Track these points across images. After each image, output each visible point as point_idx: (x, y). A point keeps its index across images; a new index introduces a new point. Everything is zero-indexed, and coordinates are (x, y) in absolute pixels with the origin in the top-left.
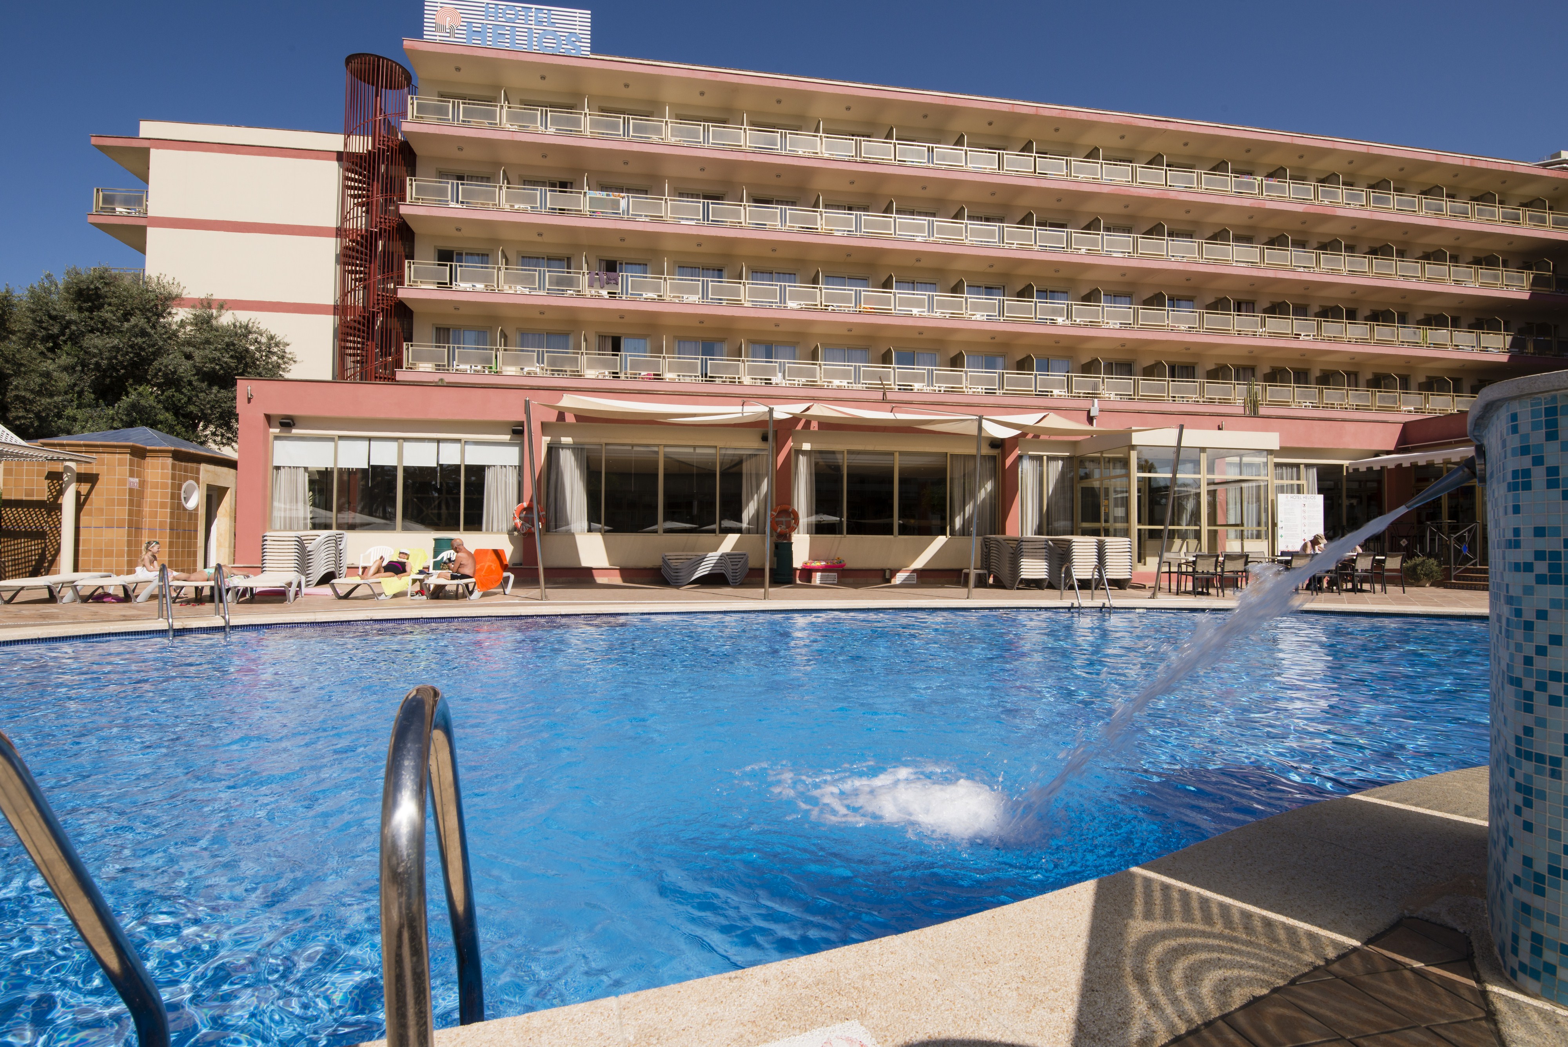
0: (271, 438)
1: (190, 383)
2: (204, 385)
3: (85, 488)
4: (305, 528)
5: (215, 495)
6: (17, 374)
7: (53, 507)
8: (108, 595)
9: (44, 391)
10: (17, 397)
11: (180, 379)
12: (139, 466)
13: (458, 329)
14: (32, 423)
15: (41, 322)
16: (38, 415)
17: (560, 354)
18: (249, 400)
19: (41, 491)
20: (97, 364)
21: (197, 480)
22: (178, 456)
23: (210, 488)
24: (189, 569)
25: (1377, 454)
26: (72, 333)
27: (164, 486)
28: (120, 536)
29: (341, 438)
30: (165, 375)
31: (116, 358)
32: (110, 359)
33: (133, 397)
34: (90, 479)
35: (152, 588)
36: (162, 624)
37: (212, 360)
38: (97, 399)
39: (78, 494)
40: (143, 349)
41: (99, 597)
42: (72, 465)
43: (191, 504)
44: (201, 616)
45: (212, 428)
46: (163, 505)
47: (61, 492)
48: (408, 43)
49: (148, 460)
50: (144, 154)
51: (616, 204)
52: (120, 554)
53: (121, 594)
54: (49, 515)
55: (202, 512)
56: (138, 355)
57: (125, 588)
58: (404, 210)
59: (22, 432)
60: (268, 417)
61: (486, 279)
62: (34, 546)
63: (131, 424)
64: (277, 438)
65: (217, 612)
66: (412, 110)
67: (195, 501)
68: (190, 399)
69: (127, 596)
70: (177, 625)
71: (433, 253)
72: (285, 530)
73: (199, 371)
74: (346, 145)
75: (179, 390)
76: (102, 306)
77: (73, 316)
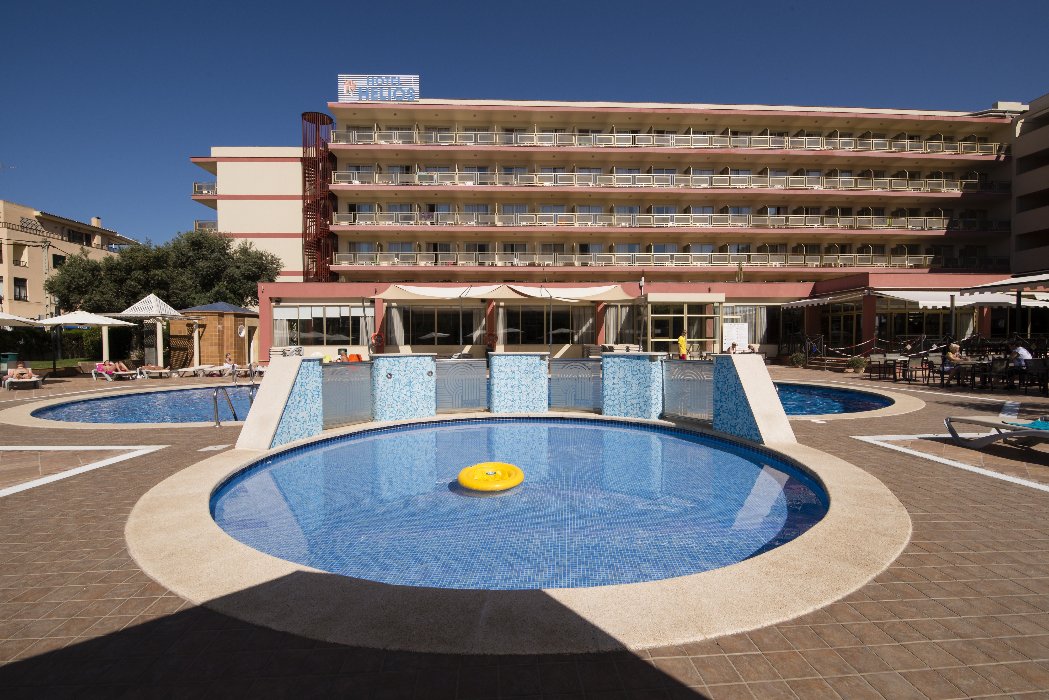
0: (272, 307)
1: (240, 280)
2: (245, 281)
3: (201, 330)
4: (287, 345)
5: (251, 331)
6: (173, 282)
7: (190, 338)
8: (214, 374)
9: (183, 289)
10: (173, 292)
11: (236, 278)
12: (221, 320)
13: (359, 243)
14: (179, 303)
15: (179, 257)
16: (181, 299)
17: (407, 254)
18: (263, 292)
19: (185, 332)
20: (202, 274)
21: (244, 325)
22: (236, 315)
23: (249, 327)
24: (242, 363)
25: (800, 299)
26: (191, 261)
27: (231, 328)
28: (216, 349)
29: (300, 306)
30: (229, 278)
31: (209, 271)
32: (207, 271)
33: (217, 288)
34: (203, 326)
35: (230, 371)
36: (234, 384)
37: (248, 270)
38: (202, 289)
39: (199, 332)
40: (219, 266)
41: (211, 375)
42: (196, 321)
43: (242, 335)
44: (246, 381)
45: (249, 298)
46: (231, 336)
47: (193, 332)
48: (330, 104)
49: (225, 318)
50: (214, 164)
51: (431, 178)
52: (216, 357)
53: (219, 374)
54: (188, 341)
55: (247, 338)
56: (218, 269)
57: (220, 371)
58: (331, 188)
59: (176, 307)
60: (271, 299)
61: (371, 219)
62: (183, 354)
63: (217, 300)
64: (274, 307)
65: (251, 380)
66: (333, 137)
67: (244, 333)
68: (240, 287)
69: (221, 374)
70: (239, 384)
71: (346, 207)
72: (279, 346)
73: (243, 275)
74: (304, 153)
75: (235, 284)
76: (202, 247)
77: (191, 253)
